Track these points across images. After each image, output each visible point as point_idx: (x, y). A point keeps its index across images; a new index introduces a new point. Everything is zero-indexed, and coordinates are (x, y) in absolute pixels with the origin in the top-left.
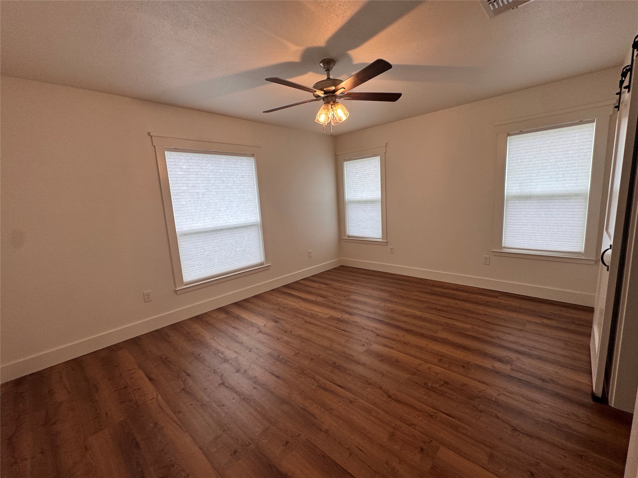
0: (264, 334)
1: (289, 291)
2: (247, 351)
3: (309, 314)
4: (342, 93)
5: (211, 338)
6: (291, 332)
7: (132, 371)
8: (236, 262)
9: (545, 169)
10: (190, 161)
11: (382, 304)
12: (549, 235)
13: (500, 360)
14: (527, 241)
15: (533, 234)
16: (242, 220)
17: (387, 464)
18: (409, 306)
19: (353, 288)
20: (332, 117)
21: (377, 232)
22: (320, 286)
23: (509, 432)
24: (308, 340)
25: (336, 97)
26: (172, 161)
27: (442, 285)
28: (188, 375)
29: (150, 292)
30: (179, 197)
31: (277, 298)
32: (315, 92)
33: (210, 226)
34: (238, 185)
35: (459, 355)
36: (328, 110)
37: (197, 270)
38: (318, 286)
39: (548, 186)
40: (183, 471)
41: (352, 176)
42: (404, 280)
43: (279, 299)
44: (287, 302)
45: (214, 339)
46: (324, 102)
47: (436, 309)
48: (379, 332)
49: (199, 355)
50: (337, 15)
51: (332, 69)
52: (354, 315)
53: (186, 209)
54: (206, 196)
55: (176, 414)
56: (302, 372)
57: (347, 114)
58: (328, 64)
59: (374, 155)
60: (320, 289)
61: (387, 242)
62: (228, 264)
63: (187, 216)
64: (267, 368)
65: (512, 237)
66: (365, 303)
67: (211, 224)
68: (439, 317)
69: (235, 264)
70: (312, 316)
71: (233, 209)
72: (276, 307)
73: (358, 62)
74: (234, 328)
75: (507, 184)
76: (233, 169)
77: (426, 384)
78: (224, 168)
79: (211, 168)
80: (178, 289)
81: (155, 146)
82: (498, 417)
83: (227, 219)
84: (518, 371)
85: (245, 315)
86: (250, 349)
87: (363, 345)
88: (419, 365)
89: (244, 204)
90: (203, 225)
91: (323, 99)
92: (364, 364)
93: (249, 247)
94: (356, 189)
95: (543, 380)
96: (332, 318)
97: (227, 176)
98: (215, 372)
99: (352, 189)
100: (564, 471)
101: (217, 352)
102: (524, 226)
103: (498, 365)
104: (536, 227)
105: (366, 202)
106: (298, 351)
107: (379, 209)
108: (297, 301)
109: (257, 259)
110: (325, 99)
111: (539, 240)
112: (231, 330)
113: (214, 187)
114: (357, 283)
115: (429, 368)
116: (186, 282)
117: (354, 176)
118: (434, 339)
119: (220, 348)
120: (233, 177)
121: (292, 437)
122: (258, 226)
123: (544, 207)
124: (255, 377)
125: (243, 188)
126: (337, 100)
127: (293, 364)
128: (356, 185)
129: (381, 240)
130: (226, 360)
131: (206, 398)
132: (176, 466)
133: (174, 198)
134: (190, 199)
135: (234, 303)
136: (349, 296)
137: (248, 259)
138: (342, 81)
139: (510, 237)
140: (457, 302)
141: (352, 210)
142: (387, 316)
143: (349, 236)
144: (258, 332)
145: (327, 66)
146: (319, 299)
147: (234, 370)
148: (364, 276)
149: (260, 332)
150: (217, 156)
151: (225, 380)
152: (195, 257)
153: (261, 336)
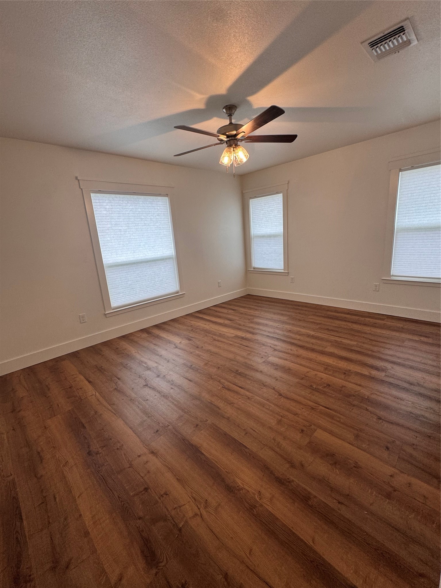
0: (179, 349)
1: (201, 316)
2: (166, 362)
3: (218, 334)
4: (242, 137)
5: (136, 352)
6: (202, 347)
7: (75, 376)
8: (155, 290)
9: (432, 203)
10: (112, 202)
11: (281, 326)
12: (433, 263)
13: (377, 369)
14: (413, 269)
15: (419, 263)
16: (159, 253)
17: (275, 440)
18: (304, 327)
19: (257, 313)
20: (235, 159)
21: (280, 264)
22: (228, 312)
23: (375, 420)
24: (216, 354)
25: (237, 140)
26: (97, 202)
27: (337, 310)
28: (119, 379)
29: (84, 315)
30: (105, 234)
31: (191, 321)
32: (219, 136)
33: (132, 259)
34: (155, 222)
35: (343, 365)
36: (231, 152)
37: (123, 297)
38: (226, 312)
39: (435, 218)
40: (119, 442)
41: (257, 212)
42: (302, 306)
43: (192, 322)
44: (199, 324)
45: (138, 352)
46: (227, 145)
47: (328, 329)
48: (276, 348)
49: (127, 364)
50: (235, 66)
51: (234, 114)
52: (256, 334)
53: (110, 245)
54: (127, 233)
55: (111, 406)
56: (210, 377)
57: (248, 156)
58: (230, 110)
59: (277, 193)
60: (228, 314)
61: (288, 273)
62: (148, 292)
63: (112, 250)
64: (182, 374)
65: (400, 266)
66: (266, 325)
67: (133, 258)
68: (329, 336)
69: (153, 292)
70: (220, 335)
71: (151, 244)
72: (190, 328)
73: (257, 107)
74: (155, 344)
75: (397, 217)
76: (150, 208)
77: (311, 386)
78: (142, 207)
79: (131, 207)
80: (106, 313)
81: (82, 189)
82: (367, 410)
83: (146, 253)
84: (391, 377)
85: (163, 335)
86: (168, 360)
87: (262, 357)
88: (308, 372)
89: (160, 240)
90: (126, 259)
91: (226, 142)
92: (261, 372)
93: (166, 278)
94: (261, 225)
95: (411, 384)
96: (237, 337)
97: (145, 215)
98: (140, 377)
99: (258, 225)
100: (414, 447)
101: (141, 362)
102: (412, 256)
103: (374, 373)
104: (422, 256)
105: (270, 236)
106: (207, 362)
107: (281, 243)
108: (208, 323)
109: (173, 288)
110: (228, 142)
111: (424, 268)
112: (152, 346)
113: (134, 225)
114: (260, 308)
115: (316, 375)
116: (114, 307)
117: (259, 212)
118: (323, 353)
119: (143, 359)
120: (150, 215)
121: (201, 421)
122: (173, 259)
123: (431, 238)
124: (172, 381)
125: (159, 225)
126: (239, 143)
127: (203, 371)
128: (261, 221)
129: (283, 271)
130: (148, 369)
131: (133, 395)
132: (113, 440)
133: (101, 235)
134: (114, 236)
135: (154, 326)
136: (253, 319)
137: (165, 288)
138: (242, 126)
139: (398, 266)
140: (347, 323)
141: (257, 244)
142: (284, 336)
143: (254, 268)
144: (174, 348)
145: (229, 111)
146: (227, 322)
147: (156, 376)
148: (268, 303)
149: (176, 347)
150: (135, 197)
151: (148, 382)
152: (120, 286)
153: (177, 351)
